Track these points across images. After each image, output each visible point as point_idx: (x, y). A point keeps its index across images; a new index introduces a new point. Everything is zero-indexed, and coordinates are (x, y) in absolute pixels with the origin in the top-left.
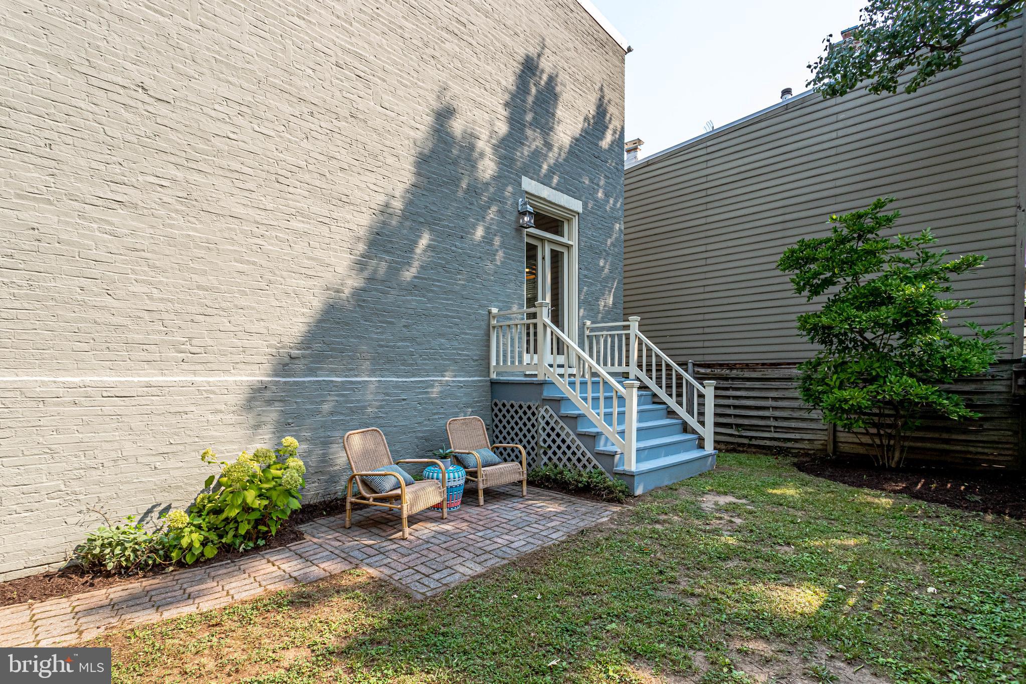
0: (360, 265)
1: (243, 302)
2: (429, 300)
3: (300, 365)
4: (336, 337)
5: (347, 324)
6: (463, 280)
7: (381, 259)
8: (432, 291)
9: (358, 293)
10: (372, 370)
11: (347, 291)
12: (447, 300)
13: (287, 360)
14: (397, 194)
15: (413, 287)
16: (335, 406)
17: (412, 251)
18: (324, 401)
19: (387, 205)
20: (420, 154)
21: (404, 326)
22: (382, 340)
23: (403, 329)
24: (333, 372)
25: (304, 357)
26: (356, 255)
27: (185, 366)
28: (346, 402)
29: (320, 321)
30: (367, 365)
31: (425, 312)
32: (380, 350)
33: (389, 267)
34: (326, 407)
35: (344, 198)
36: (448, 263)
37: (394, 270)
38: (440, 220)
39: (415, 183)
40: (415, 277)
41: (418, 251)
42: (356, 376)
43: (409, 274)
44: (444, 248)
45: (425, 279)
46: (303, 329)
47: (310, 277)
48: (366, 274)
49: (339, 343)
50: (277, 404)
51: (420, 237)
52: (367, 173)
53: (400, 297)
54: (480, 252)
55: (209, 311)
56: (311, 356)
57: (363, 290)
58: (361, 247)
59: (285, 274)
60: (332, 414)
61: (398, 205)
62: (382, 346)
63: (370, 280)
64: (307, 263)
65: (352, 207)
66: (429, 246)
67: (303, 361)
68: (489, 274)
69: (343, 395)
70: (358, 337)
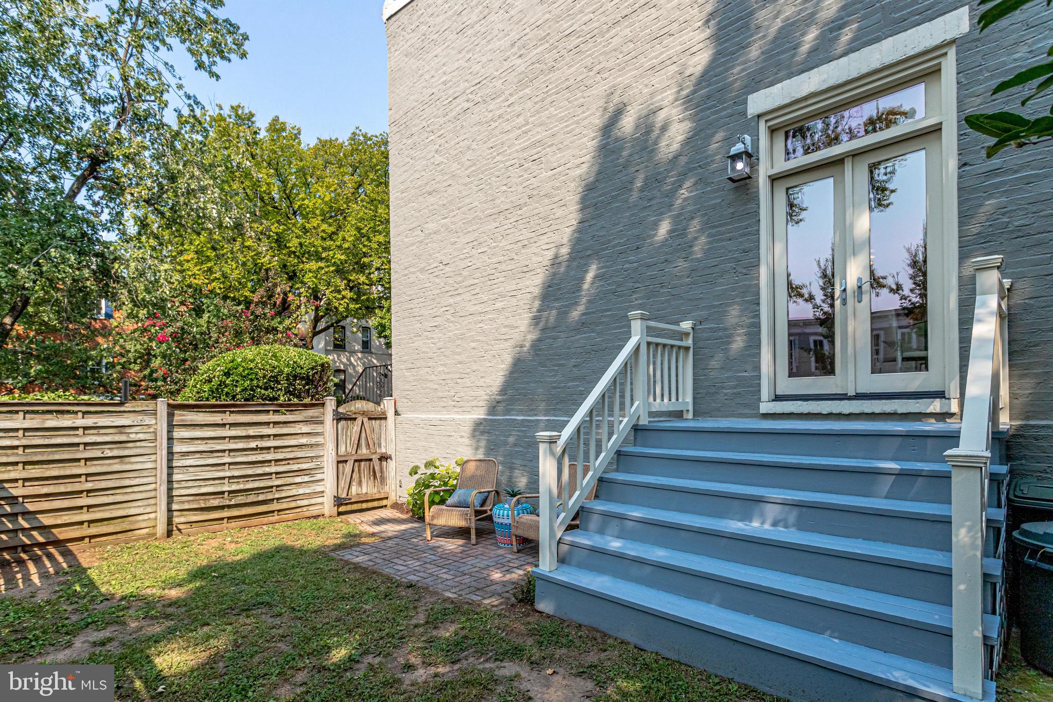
0: (536, 320)
1: (475, 368)
2: (598, 334)
3: (500, 408)
4: (521, 383)
5: (529, 372)
6: (640, 298)
7: (551, 309)
8: (602, 323)
9: (536, 345)
10: (546, 410)
11: (528, 344)
12: (621, 328)
13: (495, 403)
14: (565, 241)
15: (583, 325)
16: (516, 439)
17: (579, 289)
18: (510, 435)
19: (556, 257)
20: (585, 186)
21: (575, 366)
22: (555, 382)
23: (574, 369)
24: (520, 412)
25: (503, 401)
26: (534, 312)
27: (455, 409)
28: (525, 437)
29: (511, 373)
30: (542, 406)
31: (595, 348)
32: (553, 391)
33: (559, 314)
34: (511, 440)
35: (525, 269)
36: (619, 286)
37: (563, 314)
38: (610, 241)
39: (581, 219)
40: (583, 314)
41: (586, 286)
42: (536, 415)
43: (575, 314)
44: (613, 271)
45: (594, 313)
46: (502, 381)
47: (506, 340)
48: (541, 325)
49: (524, 388)
50: (486, 435)
51: (586, 271)
52: (541, 237)
53: (568, 339)
54: (667, 254)
55: (463, 376)
56: (507, 400)
57: (539, 340)
58: (537, 304)
59: (493, 342)
60: (515, 445)
61: (565, 251)
62: (555, 388)
63: (543, 330)
64: (504, 330)
65: (531, 273)
66: (596, 277)
67: (504, 404)
68: (681, 277)
69: (522, 431)
70: (536, 382)
